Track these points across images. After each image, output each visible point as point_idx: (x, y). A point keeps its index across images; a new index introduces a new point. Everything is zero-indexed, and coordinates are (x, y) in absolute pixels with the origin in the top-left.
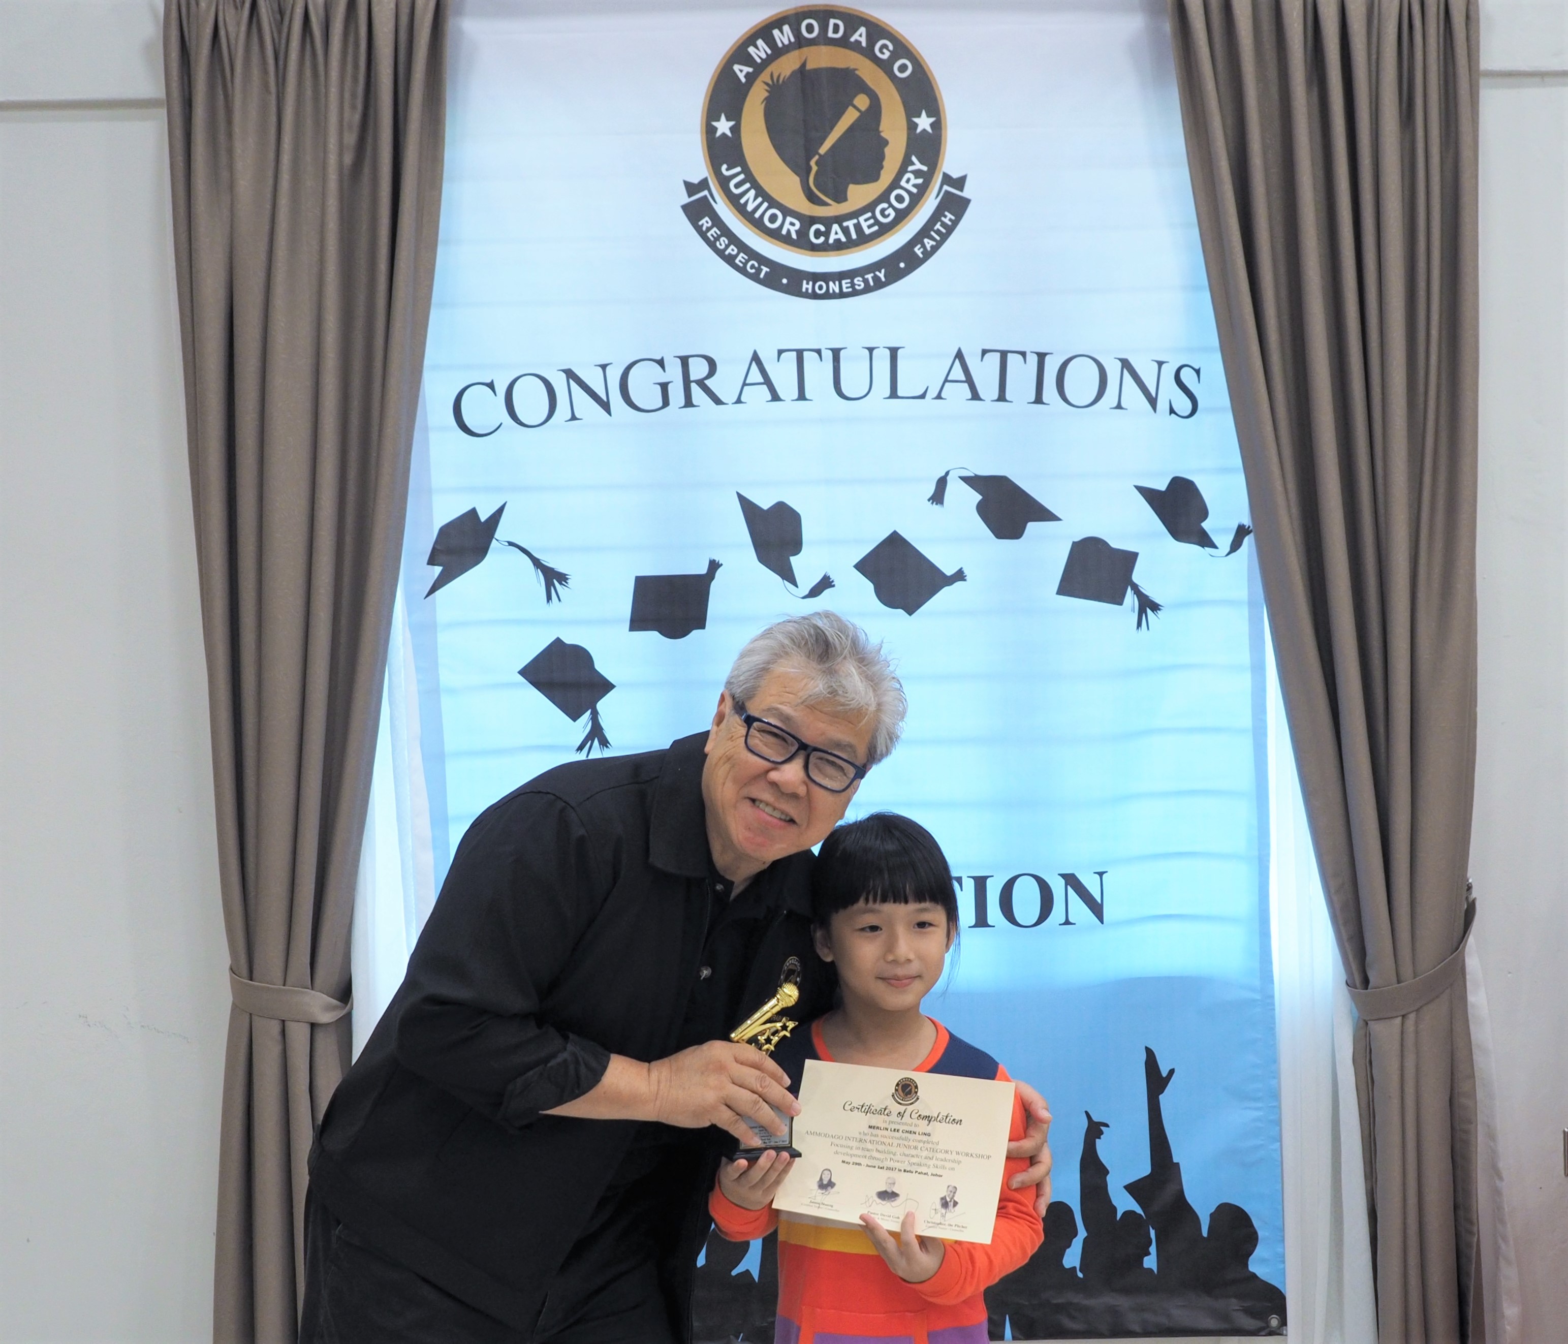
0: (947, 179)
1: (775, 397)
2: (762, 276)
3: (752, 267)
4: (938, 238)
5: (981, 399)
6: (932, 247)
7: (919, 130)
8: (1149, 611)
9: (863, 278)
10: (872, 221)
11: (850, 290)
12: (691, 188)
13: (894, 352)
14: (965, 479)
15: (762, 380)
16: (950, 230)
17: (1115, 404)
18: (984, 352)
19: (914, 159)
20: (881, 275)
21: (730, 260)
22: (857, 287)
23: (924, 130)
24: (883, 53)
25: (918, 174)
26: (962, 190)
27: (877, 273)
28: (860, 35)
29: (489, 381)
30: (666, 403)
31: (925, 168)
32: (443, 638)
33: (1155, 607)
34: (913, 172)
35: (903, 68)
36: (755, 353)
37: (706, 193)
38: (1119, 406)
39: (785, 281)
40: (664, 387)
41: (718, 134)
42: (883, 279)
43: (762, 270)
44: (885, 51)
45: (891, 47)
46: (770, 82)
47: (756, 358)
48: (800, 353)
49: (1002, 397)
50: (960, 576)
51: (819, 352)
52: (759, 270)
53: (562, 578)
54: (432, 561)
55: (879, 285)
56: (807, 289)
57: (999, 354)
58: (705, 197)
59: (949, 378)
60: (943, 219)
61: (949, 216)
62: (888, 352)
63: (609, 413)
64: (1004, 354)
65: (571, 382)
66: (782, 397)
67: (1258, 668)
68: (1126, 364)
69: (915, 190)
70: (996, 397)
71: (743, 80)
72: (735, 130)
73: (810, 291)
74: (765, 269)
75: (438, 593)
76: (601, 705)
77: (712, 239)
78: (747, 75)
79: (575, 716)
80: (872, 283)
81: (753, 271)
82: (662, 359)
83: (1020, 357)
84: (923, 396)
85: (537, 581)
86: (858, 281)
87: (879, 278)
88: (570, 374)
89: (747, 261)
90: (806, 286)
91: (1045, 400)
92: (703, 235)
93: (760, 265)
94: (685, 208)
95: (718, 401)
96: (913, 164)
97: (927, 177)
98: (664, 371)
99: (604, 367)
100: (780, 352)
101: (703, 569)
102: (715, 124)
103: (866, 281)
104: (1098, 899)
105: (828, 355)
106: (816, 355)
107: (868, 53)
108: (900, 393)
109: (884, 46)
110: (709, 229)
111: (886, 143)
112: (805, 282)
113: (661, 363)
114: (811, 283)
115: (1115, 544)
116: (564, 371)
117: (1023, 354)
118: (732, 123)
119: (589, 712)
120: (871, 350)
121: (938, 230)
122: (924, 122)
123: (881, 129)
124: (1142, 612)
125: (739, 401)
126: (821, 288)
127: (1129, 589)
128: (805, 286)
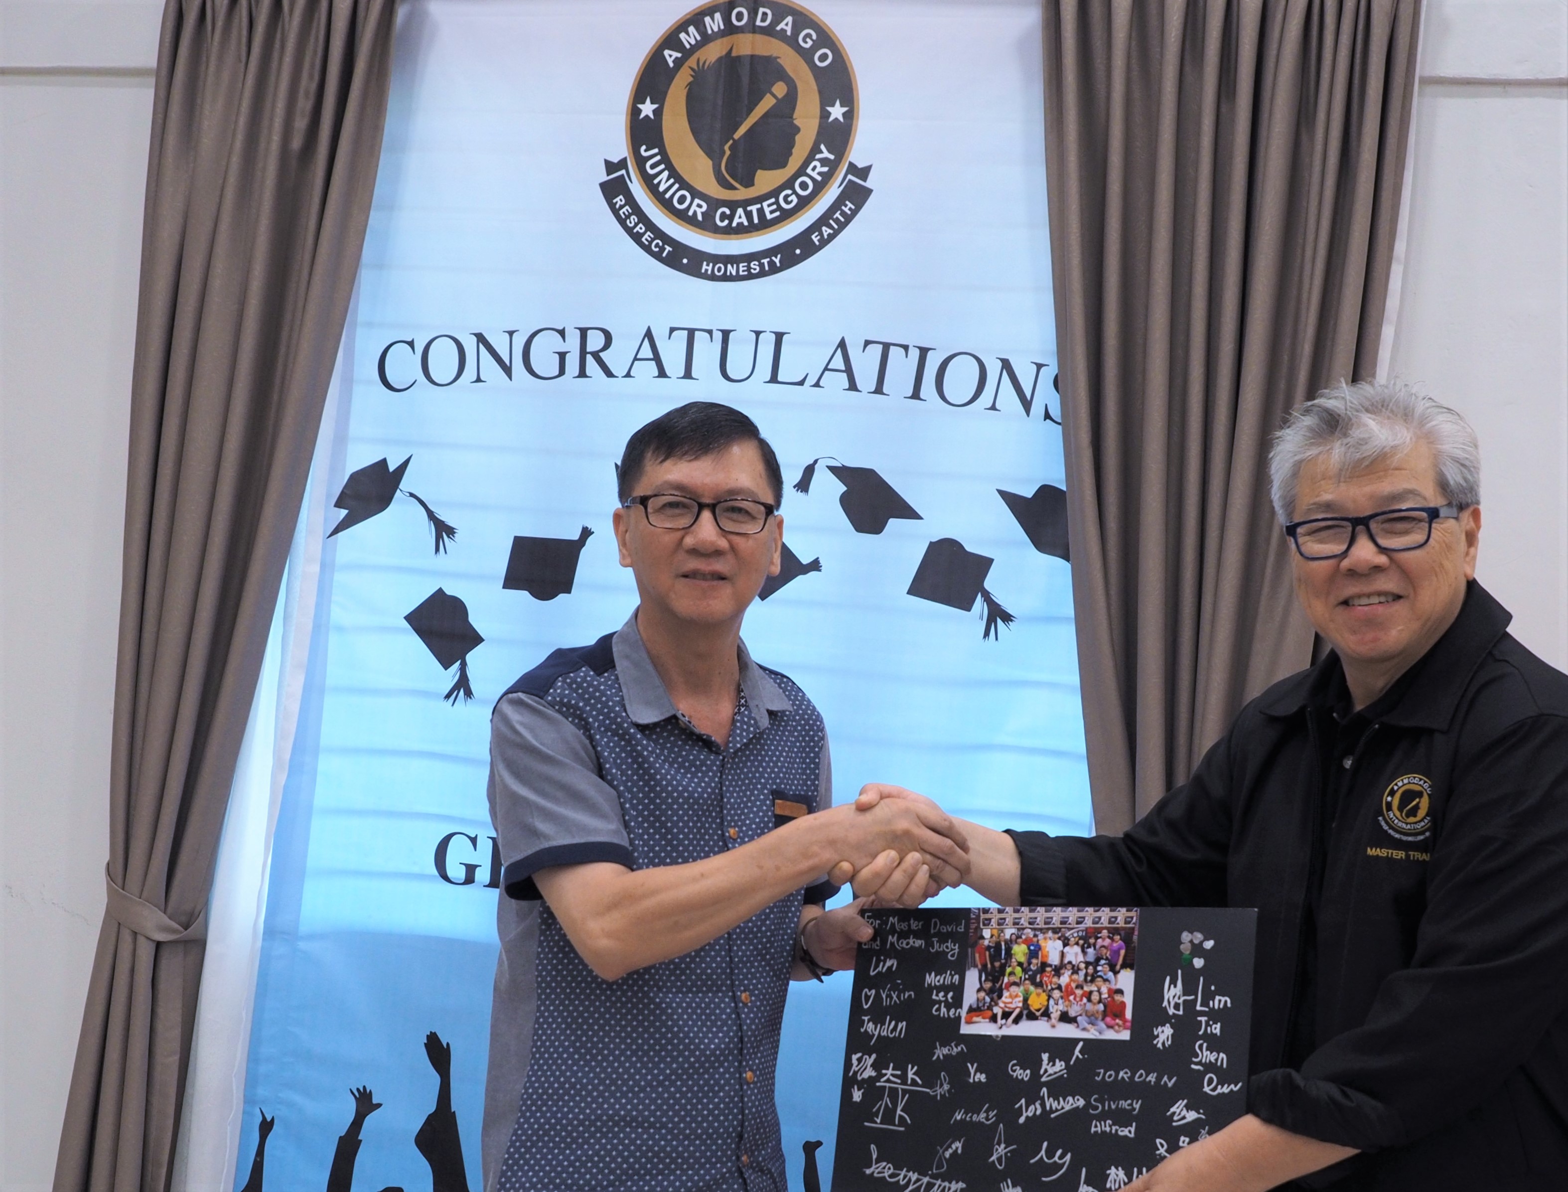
0: (852, 168)
1: (662, 374)
2: (664, 255)
3: (657, 245)
4: (836, 227)
5: (857, 390)
6: (829, 235)
7: (831, 119)
8: (999, 620)
9: (759, 262)
10: (774, 207)
11: (746, 273)
12: (610, 167)
13: (779, 337)
14: (832, 469)
15: (651, 356)
16: (849, 219)
17: (990, 405)
18: (867, 343)
19: (823, 147)
20: (777, 260)
21: (637, 238)
22: (752, 271)
23: (836, 119)
24: (806, 42)
25: (824, 162)
26: (865, 181)
27: (773, 258)
28: (786, 25)
29: (410, 340)
30: (562, 372)
31: (832, 157)
32: (339, 577)
33: (1007, 618)
34: (820, 160)
35: (823, 58)
36: (649, 329)
37: (623, 172)
38: (993, 408)
39: (685, 261)
40: (562, 356)
41: (642, 116)
42: (778, 265)
43: (665, 249)
44: (808, 40)
45: (814, 37)
46: (696, 67)
47: (649, 335)
48: (691, 333)
49: (879, 390)
50: (815, 565)
51: (710, 332)
52: (662, 249)
53: (451, 531)
54: (339, 504)
55: (774, 270)
56: (706, 270)
57: (881, 346)
58: (623, 175)
59: (829, 367)
60: (843, 208)
61: (850, 205)
62: (773, 336)
63: (510, 377)
64: (886, 347)
65: (481, 345)
66: (668, 374)
68: (1006, 365)
69: (819, 178)
70: (873, 389)
71: (671, 65)
72: (658, 113)
73: (709, 272)
74: (668, 249)
75: (340, 534)
76: (470, 657)
77: (623, 216)
78: (676, 60)
79: (446, 665)
80: (767, 268)
81: (657, 249)
82: (564, 329)
83: (902, 350)
84: (801, 383)
85: (428, 532)
86: (754, 265)
87: (775, 263)
88: (481, 338)
89: (653, 240)
90: (706, 267)
91: (922, 396)
92: (615, 211)
93: (663, 244)
94: (603, 186)
95: (609, 374)
96: (821, 152)
97: (833, 166)
98: (564, 341)
99: (511, 333)
100: (672, 330)
101: (575, 536)
102: (640, 106)
103: (761, 266)
105: (718, 336)
106: (707, 335)
107: (792, 42)
108: (780, 379)
109: (808, 36)
110: (622, 207)
111: (797, 130)
112: (705, 263)
113: (562, 333)
114: (711, 265)
115: (969, 548)
116: (475, 334)
117: (906, 348)
118: (655, 106)
119: (459, 662)
120: (758, 333)
121: (837, 218)
122: (837, 112)
123: (794, 117)
124: (991, 621)
125: (628, 375)
126: (719, 270)
127: (979, 595)
128: (704, 267)
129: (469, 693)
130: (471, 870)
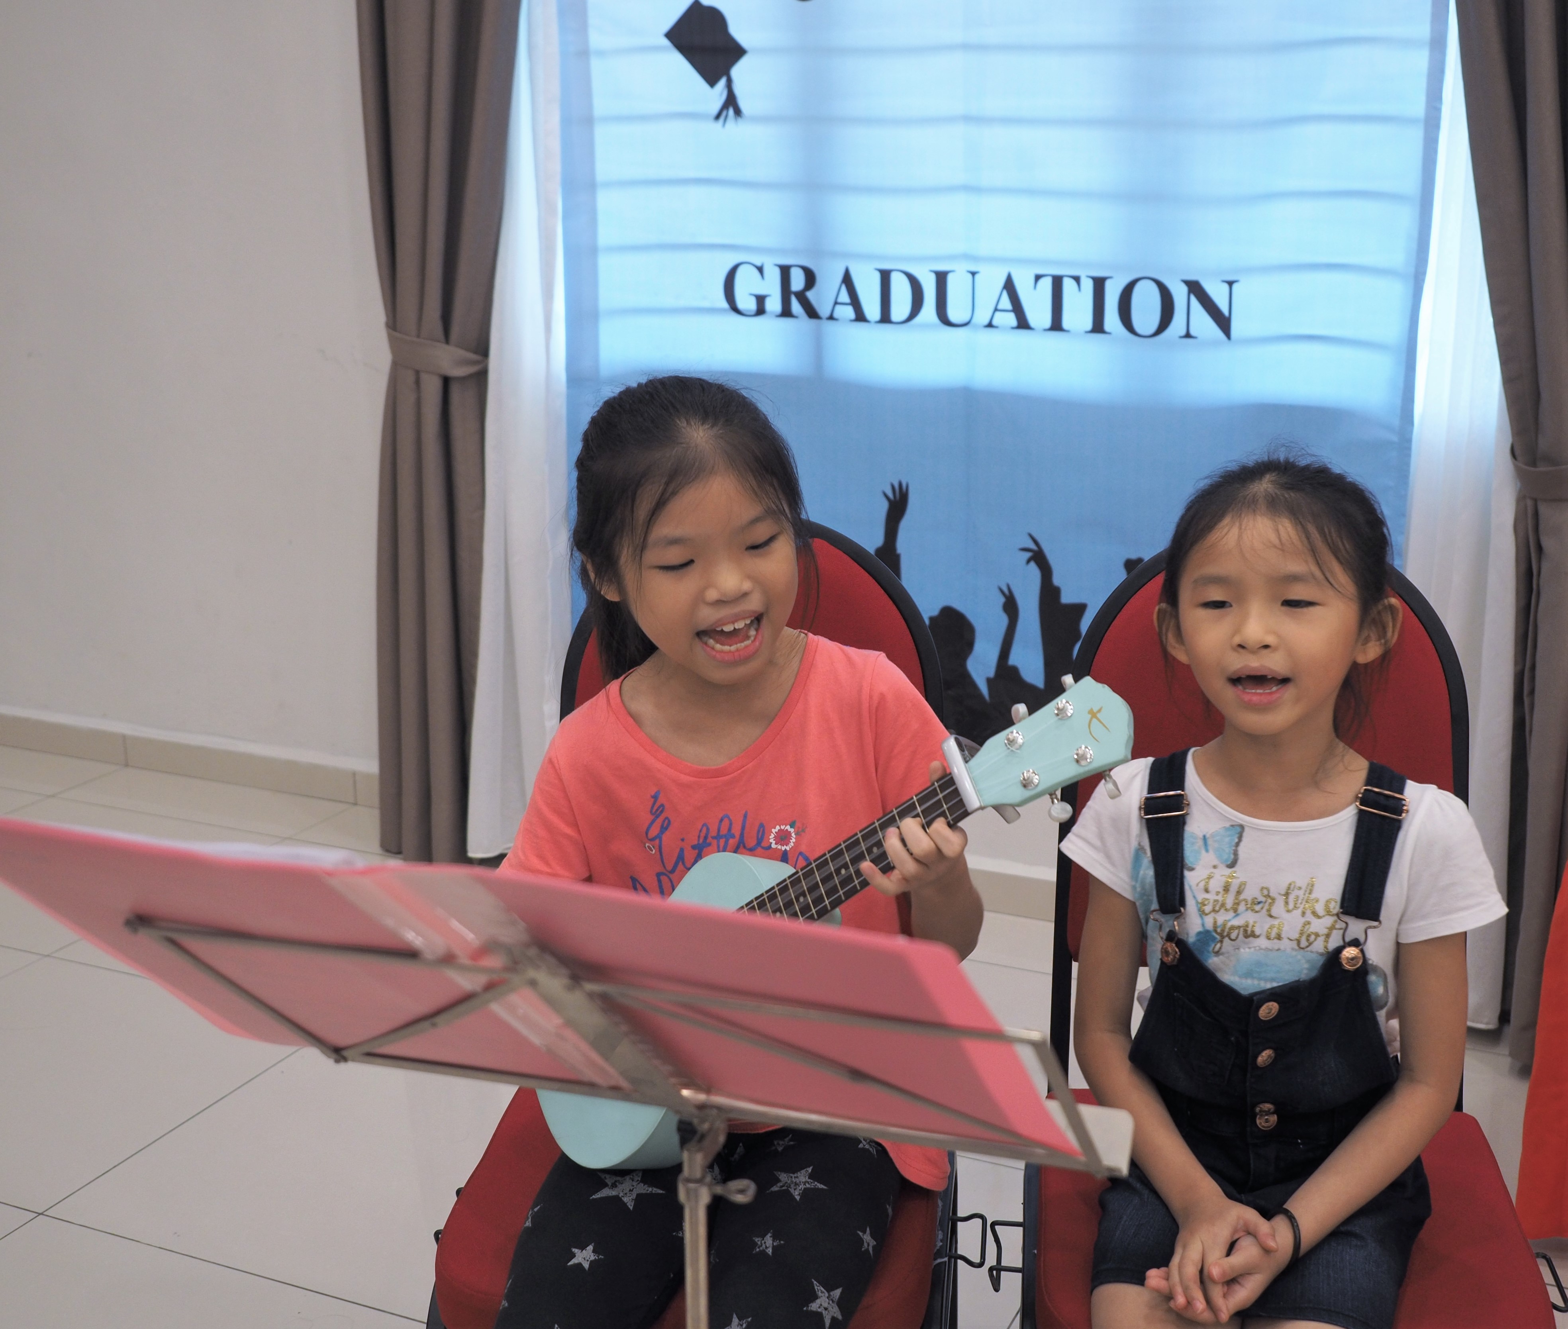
67: (1438, 44)
76: (735, 71)
79: (712, 84)
104: (1225, 310)
119: (724, 79)
129: (738, 112)
130: (761, 300)
